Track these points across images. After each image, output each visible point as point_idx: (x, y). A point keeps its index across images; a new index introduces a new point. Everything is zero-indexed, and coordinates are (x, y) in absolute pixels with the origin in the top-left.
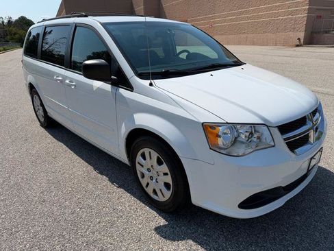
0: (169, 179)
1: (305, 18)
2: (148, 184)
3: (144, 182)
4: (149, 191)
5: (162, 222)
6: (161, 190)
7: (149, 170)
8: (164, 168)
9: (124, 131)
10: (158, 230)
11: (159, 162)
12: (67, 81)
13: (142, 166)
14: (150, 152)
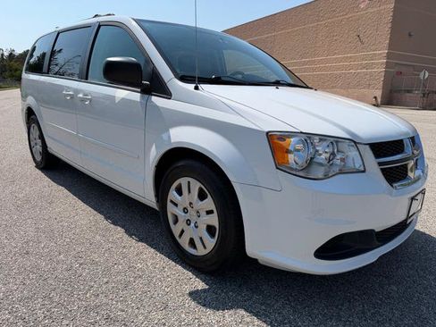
0: (214, 220)
1: (383, 74)
2: (183, 231)
3: (176, 230)
4: (184, 242)
5: (200, 285)
6: (201, 238)
7: (185, 210)
8: (209, 203)
9: (154, 155)
10: (194, 295)
11: (202, 196)
12: (81, 95)
13: (176, 205)
14: (189, 182)
